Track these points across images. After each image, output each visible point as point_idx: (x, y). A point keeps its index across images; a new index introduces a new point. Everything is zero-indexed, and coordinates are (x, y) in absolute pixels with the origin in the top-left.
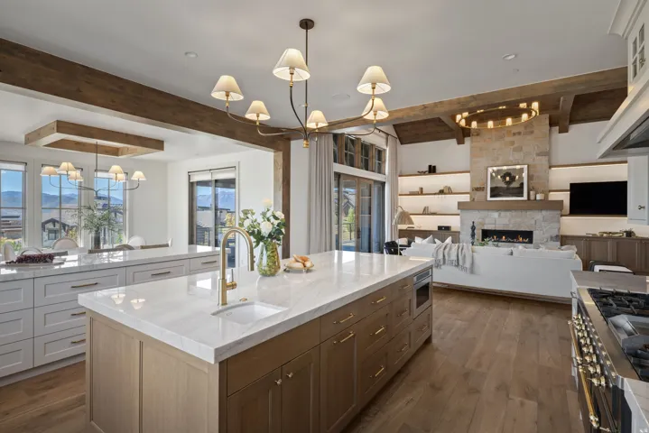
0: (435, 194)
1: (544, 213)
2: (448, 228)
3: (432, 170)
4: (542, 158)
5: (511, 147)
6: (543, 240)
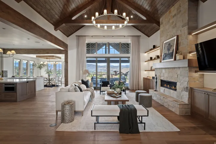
4: (184, 29)
5: (172, 26)
6: (180, 89)
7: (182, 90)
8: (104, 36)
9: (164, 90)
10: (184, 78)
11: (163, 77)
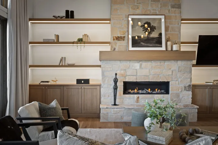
0: (73, 43)
1: (180, 63)
2: (87, 81)
3: (70, 15)
4: (175, 10)
6: (179, 90)
7: (182, 90)
9: (138, 98)
10: (185, 75)
11: (135, 77)
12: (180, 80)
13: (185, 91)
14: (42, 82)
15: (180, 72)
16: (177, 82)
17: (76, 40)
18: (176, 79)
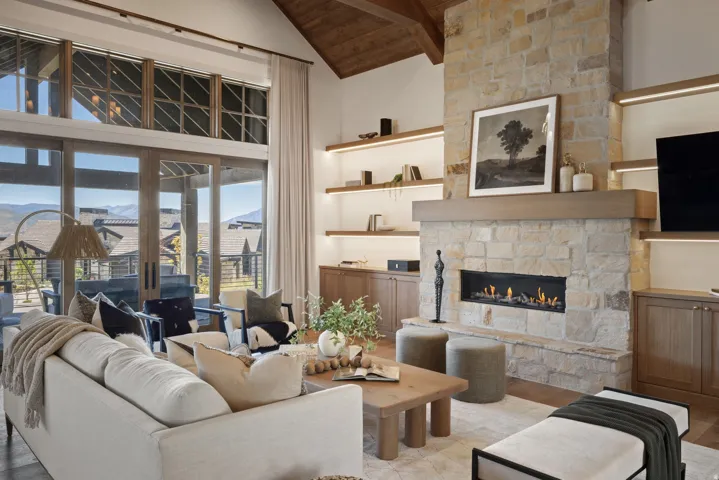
4: (592, 75)
5: (524, 53)
6: (588, 303)
7: (598, 304)
8: (124, 14)
9: (489, 312)
10: (608, 261)
11: (482, 261)
12: (592, 275)
13: (609, 310)
14: (345, 262)
15: (593, 251)
16: (586, 280)
17: (391, 179)
18: (582, 272)
